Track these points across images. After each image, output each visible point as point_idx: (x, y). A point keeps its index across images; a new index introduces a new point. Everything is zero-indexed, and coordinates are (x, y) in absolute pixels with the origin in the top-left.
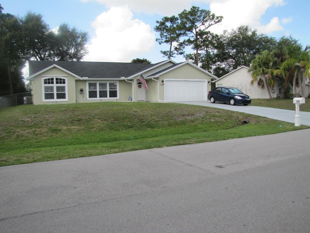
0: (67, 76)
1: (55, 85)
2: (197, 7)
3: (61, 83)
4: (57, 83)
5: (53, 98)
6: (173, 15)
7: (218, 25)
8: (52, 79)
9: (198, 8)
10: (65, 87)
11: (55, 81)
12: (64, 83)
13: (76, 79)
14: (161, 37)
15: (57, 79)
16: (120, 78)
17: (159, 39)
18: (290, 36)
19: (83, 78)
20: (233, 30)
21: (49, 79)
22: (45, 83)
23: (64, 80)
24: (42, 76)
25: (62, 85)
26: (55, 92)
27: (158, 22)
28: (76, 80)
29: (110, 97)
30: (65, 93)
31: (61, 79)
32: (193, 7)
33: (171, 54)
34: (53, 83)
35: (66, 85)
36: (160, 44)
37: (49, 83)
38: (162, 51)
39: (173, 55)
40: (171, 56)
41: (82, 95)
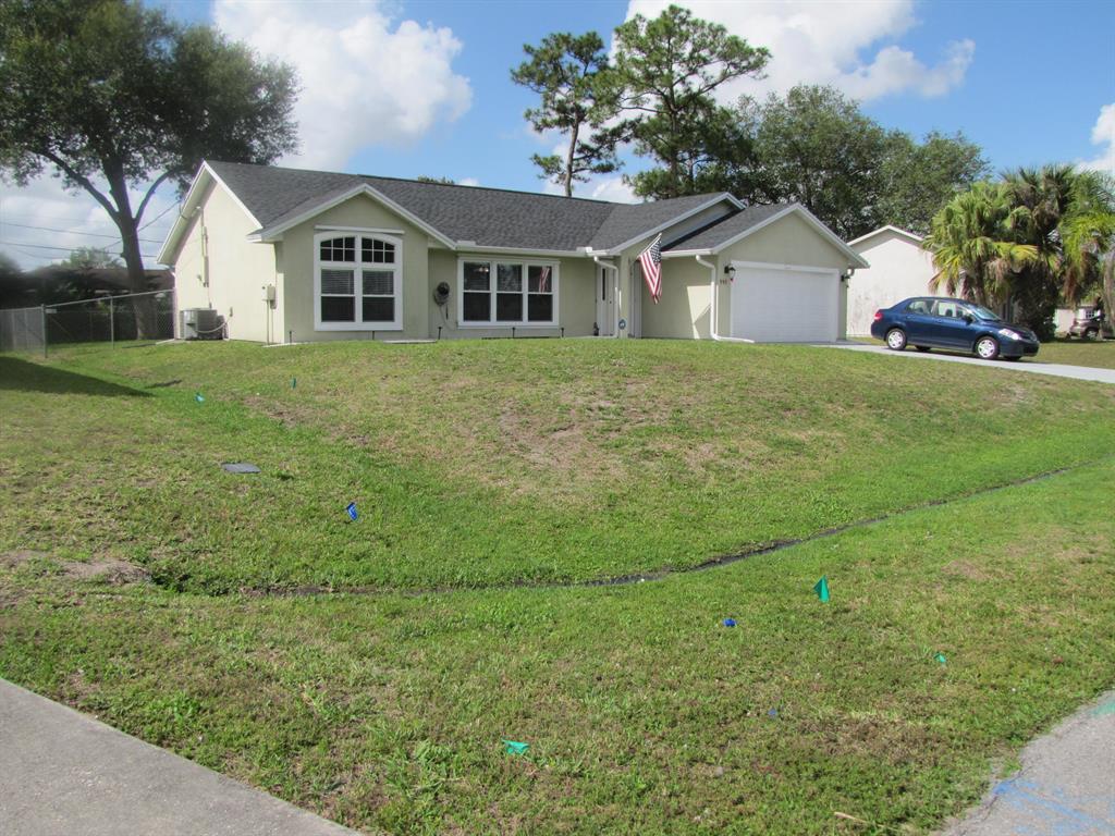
0: (402, 232)
1: (358, 267)
2: (686, 7)
3: (378, 259)
4: (366, 257)
5: (350, 317)
6: (591, 31)
7: (754, 77)
8: (350, 242)
9: (688, 12)
10: (392, 273)
11: (358, 249)
12: (390, 258)
13: (431, 245)
14: (545, 106)
15: (366, 243)
16: (575, 250)
17: (537, 114)
18: (960, 133)
19: (459, 242)
20: (773, 98)
21: (338, 242)
22: (325, 256)
23: (390, 247)
24: (318, 227)
25: (382, 267)
26: (358, 295)
27: (528, 50)
28: (432, 252)
29: (530, 319)
30: (392, 299)
31: (379, 244)
32: (673, 9)
33: (574, 168)
34: (350, 257)
35: (396, 267)
36: (539, 129)
37: (338, 257)
38: (536, 157)
39: (580, 174)
40: (574, 177)
41: (443, 309)
